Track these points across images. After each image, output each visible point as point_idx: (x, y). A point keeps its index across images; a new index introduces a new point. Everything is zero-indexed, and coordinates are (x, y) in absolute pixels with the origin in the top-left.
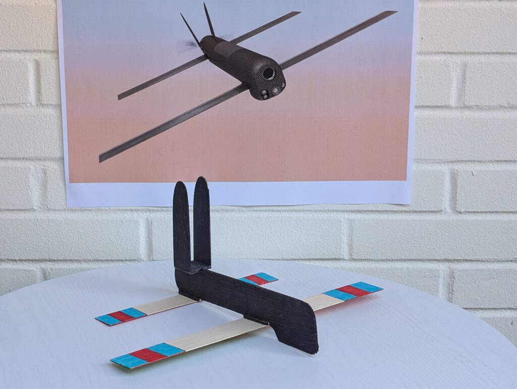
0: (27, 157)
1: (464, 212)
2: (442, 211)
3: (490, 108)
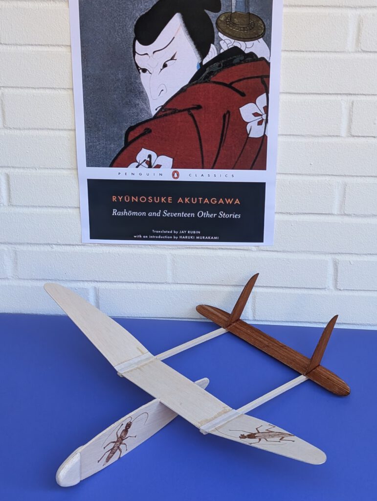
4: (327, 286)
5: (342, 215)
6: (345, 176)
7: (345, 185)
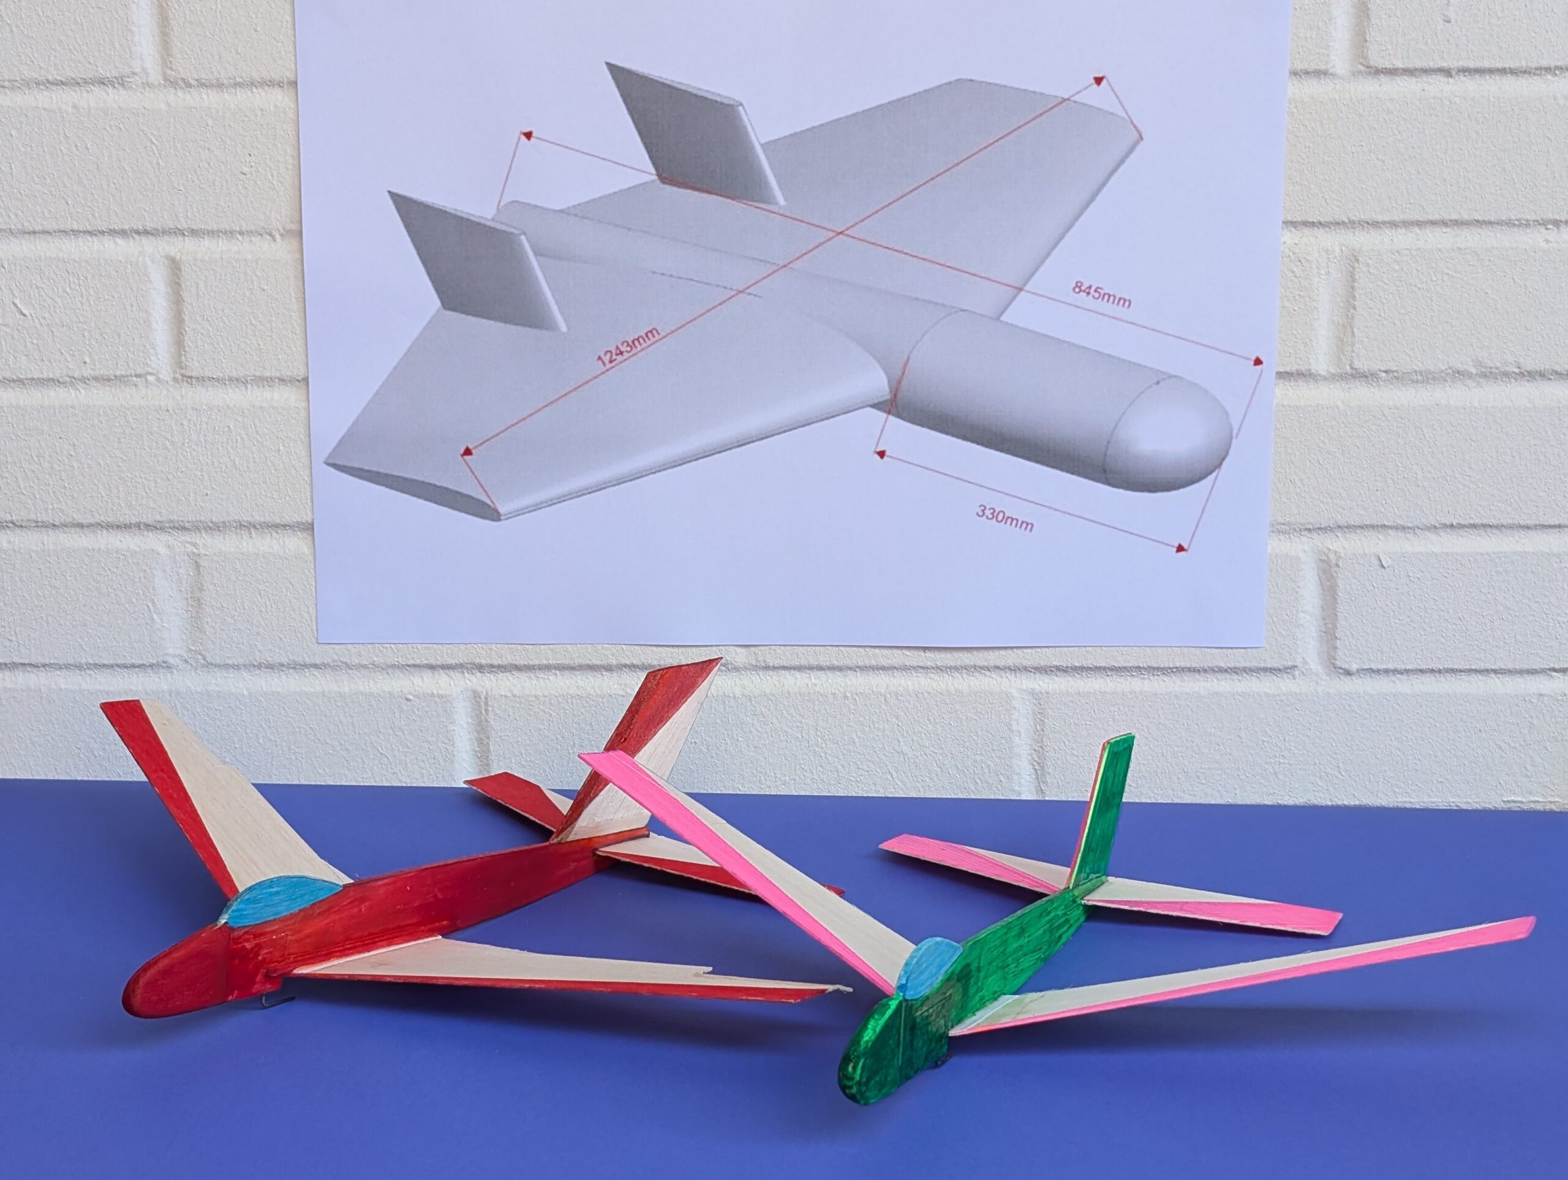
0: (150, 521)
1: (1358, 671)
2: (1296, 667)
3: (1427, 378)
4: (1299, 662)
5: (1342, 377)
6: (1351, 224)
7: (1353, 258)
